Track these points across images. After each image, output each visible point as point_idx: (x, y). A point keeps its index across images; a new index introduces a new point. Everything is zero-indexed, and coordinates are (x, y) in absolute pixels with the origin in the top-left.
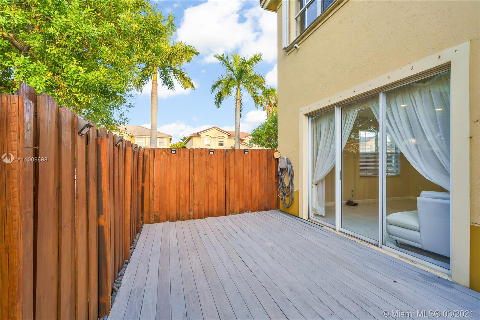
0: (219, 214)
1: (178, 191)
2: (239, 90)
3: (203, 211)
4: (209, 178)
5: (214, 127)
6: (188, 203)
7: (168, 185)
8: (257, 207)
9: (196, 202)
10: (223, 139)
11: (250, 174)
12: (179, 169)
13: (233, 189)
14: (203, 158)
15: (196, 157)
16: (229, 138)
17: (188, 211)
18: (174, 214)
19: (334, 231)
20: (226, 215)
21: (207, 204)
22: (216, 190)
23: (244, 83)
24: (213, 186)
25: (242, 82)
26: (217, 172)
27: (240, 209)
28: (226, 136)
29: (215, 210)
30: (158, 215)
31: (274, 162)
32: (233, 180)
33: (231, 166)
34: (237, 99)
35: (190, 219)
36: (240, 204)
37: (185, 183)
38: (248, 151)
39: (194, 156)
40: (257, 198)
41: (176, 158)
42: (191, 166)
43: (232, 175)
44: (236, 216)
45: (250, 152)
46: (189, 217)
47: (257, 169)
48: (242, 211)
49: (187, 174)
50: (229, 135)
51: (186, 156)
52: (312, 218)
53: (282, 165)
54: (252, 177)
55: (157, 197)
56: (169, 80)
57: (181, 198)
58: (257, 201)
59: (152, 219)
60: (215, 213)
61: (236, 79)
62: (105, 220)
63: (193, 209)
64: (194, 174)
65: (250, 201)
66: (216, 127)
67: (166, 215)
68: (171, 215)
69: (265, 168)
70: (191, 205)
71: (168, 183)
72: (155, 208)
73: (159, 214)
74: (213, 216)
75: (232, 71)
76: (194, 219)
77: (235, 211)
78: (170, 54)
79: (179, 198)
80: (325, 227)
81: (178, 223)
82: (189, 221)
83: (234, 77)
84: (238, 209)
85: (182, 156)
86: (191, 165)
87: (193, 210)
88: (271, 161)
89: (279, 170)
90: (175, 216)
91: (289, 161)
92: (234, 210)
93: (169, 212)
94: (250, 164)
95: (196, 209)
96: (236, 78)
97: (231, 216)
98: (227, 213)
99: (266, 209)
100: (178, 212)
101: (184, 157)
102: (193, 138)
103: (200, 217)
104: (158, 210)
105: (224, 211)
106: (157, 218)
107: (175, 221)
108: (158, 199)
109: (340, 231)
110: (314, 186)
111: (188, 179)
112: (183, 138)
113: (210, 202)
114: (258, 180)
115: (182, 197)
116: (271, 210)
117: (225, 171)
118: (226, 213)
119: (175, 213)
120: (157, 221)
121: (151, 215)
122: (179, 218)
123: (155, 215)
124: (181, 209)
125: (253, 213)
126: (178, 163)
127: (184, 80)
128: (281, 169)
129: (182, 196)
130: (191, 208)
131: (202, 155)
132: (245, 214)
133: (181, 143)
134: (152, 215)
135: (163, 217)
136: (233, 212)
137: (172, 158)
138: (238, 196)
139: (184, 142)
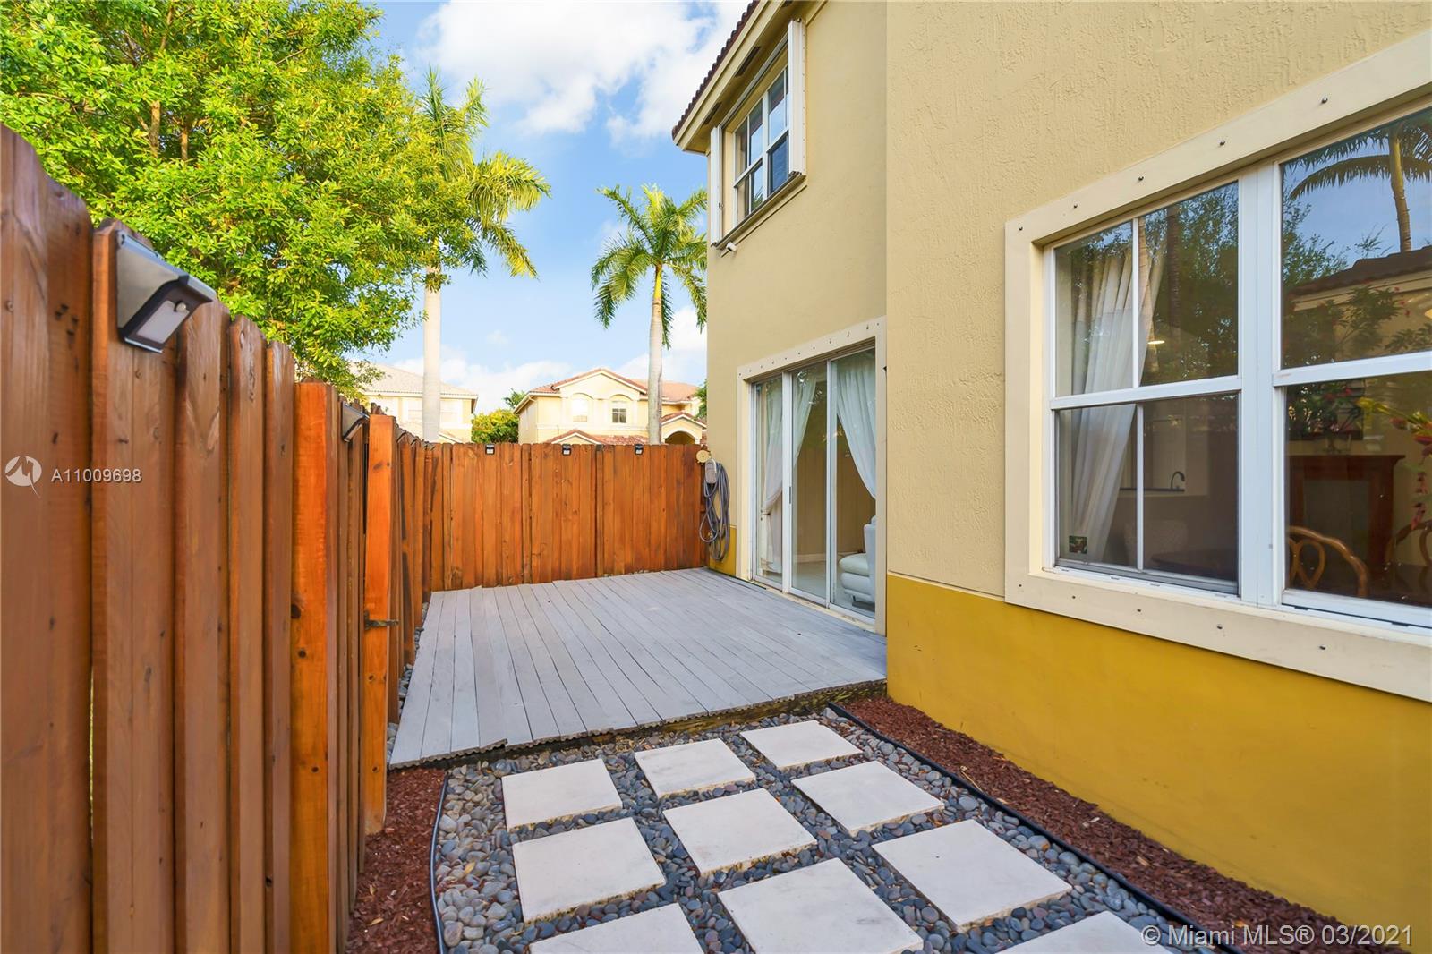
0: (583, 575)
1: (499, 528)
2: (659, 279)
3: (549, 569)
4: (562, 503)
5: (600, 370)
6: (519, 551)
7: (478, 516)
8: (663, 562)
9: (535, 551)
10: (625, 402)
11: (647, 495)
12: (501, 484)
13: (612, 524)
14: (551, 464)
15: (536, 461)
16: (641, 400)
17: (519, 568)
18: (490, 573)
19: (780, 594)
20: (596, 577)
21: (556, 554)
22: (575, 527)
23: (674, 260)
24: (570, 518)
25: (667, 257)
26: (578, 493)
27: (625, 566)
28: (636, 396)
29: (575, 568)
30: (460, 576)
31: (698, 469)
32: (610, 508)
33: (606, 478)
34: (654, 304)
35: (523, 583)
36: (627, 556)
37: (513, 512)
38: (642, 449)
39: (530, 460)
40: (662, 544)
41: (494, 463)
42: (524, 479)
43: (610, 496)
44: (617, 578)
45: (647, 451)
46: (521, 580)
47: (661, 486)
48: (629, 570)
49: (517, 495)
50: (641, 393)
51: (515, 459)
52: (757, 578)
53: (711, 477)
54: (651, 502)
55: (457, 539)
56: (473, 249)
57: (505, 541)
58: (662, 551)
59: (448, 582)
60: (574, 572)
61: (650, 251)
62: (408, 546)
63: (529, 562)
64: (530, 495)
65: (647, 550)
66: (604, 370)
67: (476, 574)
68: (486, 576)
69: (678, 482)
70: (525, 555)
71: (479, 512)
72: (454, 560)
73: (460, 573)
74: (570, 579)
75: (641, 227)
76: (531, 582)
77: (616, 569)
78: (476, 187)
79: (500, 542)
80: (771, 590)
81: (498, 589)
82: (521, 586)
83: (647, 246)
84: (623, 564)
85: (507, 458)
86: (526, 477)
87: (528, 566)
88: (692, 469)
89: (706, 486)
90: (493, 577)
91: (721, 469)
92: (613, 567)
93: (481, 567)
94: (647, 474)
95: (534, 563)
96: (652, 247)
97: (606, 579)
98: (599, 572)
99: (681, 567)
100: (500, 570)
101: (512, 460)
102: (539, 400)
103: (543, 580)
104: (460, 566)
105: (592, 569)
106: (458, 582)
107: (493, 587)
108: (460, 542)
109: (790, 594)
110: (765, 517)
111: (518, 505)
112: (510, 397)
113: (563, 550)
114: (663, 506)
115: (507, 540)
116: (690, 568)
117: (594, 488)
118: (596, 574)
119: (494, 571)
120: (458, 585)
121: (446, 575)
122: (500, 582)
123: (453, 575)
124: (504, 563)
125: (652, 573)
126: (499, 473)
127: (511, 253)
128: (709, 485)
129: (507, 538)
130: (525, 562)
131: (546, 455)
132: (636, 575)
133: (506, 413)
134: (448, 574)
135: (469, 578)
136: (611, 572)
137: (487, 463)
138: (622, 540)
139: (513, 411)
